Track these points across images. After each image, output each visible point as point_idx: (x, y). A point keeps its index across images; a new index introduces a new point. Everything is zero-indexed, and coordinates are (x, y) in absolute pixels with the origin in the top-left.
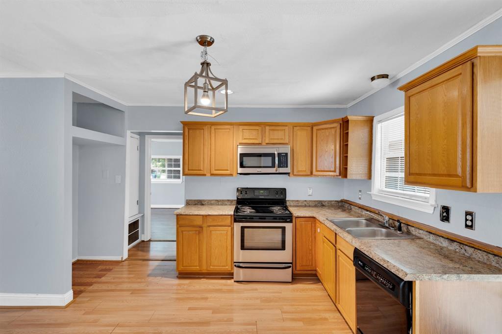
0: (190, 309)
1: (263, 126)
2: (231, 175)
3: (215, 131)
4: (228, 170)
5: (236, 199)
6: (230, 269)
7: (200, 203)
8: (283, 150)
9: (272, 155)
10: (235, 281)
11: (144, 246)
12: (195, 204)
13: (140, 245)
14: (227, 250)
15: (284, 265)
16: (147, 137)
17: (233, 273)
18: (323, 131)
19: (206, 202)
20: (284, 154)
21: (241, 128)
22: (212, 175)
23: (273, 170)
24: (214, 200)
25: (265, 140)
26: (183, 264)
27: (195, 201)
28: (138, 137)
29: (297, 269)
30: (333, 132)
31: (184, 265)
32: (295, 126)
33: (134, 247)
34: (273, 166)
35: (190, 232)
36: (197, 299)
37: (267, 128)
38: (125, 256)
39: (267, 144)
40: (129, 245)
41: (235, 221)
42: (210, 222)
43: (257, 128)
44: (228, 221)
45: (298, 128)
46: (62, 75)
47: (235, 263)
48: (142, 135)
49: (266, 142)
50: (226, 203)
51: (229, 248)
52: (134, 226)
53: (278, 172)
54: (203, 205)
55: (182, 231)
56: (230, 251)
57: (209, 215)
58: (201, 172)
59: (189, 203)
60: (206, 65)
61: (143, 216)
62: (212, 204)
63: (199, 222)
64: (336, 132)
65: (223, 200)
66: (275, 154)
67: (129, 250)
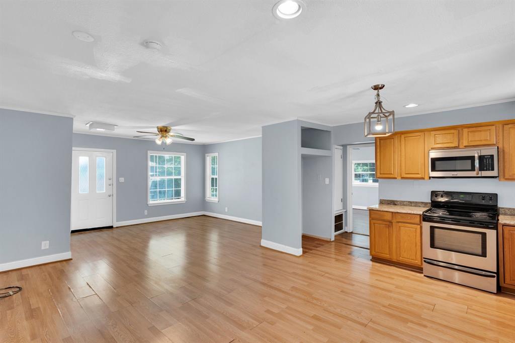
0: (377, 280)
1: (460, 129)
2: (423, 178)
3: (405, 139)
4: (418, 174)
5: (430, 202)
6: (420, 263)
7: (393, 203)
8: (486, 152)
9: (472, 158)
10: (425, 276)
11: (348, 235)
12: (388, 204)
13: (344, 234)
14: (416, 246)
15: (484, 273)
16: (348, 147)
17: (422, 268)
19: (398, 203)
20: (489, 157)
21: (433, 133)
22: (403, 178)
23: (473, 174)
24: (407, 201)
25: (463, 143)
26: (375, 249)
27: (388, 200)
28: (342, 147)
29: (506, 282)
31: (376, 251)
32: (506, 124)
33: (339, 235)
34: (473, 169)
35: (382, 225)
36: (384, 276)
37: (466, 130)
38: (333, 239)
39: (465, 146)
40: (335, 232)
41: (424, 220)
42: (399, 219)
43: (452, 131)
44: (417, 220)
45: (510, 126)
46: (296, 118)
47: (424, 258)
48: (345, 147)
49: (464, 145)
50: (420, 205)
51: (419, 244)
52: (339, 218)
53: (479, 175)
54: (395, 205)
55: (374, 223)
56: (420, 248)
57: (398, 213)
58: (391, 176)
59: (382, 202)
60: (379, 103)
61: (346, 211)
62: (404, 205)
63: (388, 217)
65: (416, 202)
66: (474, 156)
67: (335, 236)
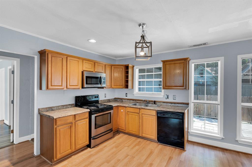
2: (79, 88)
3: (70, 61)
4: (77, 86)
6: (88, 143)
7: (51, 109)
12: (47, 111)
18: (117, 69)
20: (104, 78)
21: (84, 61)
22: (68, 89)
30: (121, 70)
32: (106, 65)
35: (65, 128)
37: (96, 64)
42: (77, 118)
43: (92, 63)
44: (87, 115)
47: (92, 137)
53: (102, 86)
55: (60, 129)
57: (77, 114)
58: (60, 87)
63: (70, 120)
64: (122, 69)
66: (101, 77)
